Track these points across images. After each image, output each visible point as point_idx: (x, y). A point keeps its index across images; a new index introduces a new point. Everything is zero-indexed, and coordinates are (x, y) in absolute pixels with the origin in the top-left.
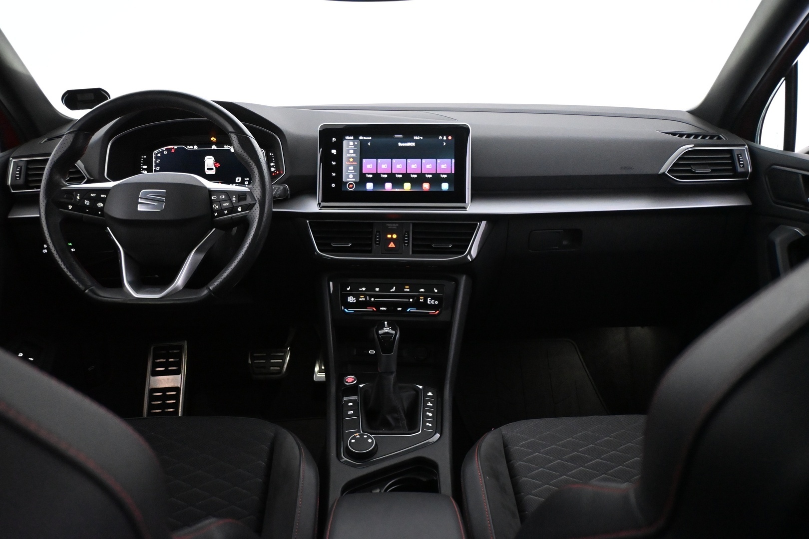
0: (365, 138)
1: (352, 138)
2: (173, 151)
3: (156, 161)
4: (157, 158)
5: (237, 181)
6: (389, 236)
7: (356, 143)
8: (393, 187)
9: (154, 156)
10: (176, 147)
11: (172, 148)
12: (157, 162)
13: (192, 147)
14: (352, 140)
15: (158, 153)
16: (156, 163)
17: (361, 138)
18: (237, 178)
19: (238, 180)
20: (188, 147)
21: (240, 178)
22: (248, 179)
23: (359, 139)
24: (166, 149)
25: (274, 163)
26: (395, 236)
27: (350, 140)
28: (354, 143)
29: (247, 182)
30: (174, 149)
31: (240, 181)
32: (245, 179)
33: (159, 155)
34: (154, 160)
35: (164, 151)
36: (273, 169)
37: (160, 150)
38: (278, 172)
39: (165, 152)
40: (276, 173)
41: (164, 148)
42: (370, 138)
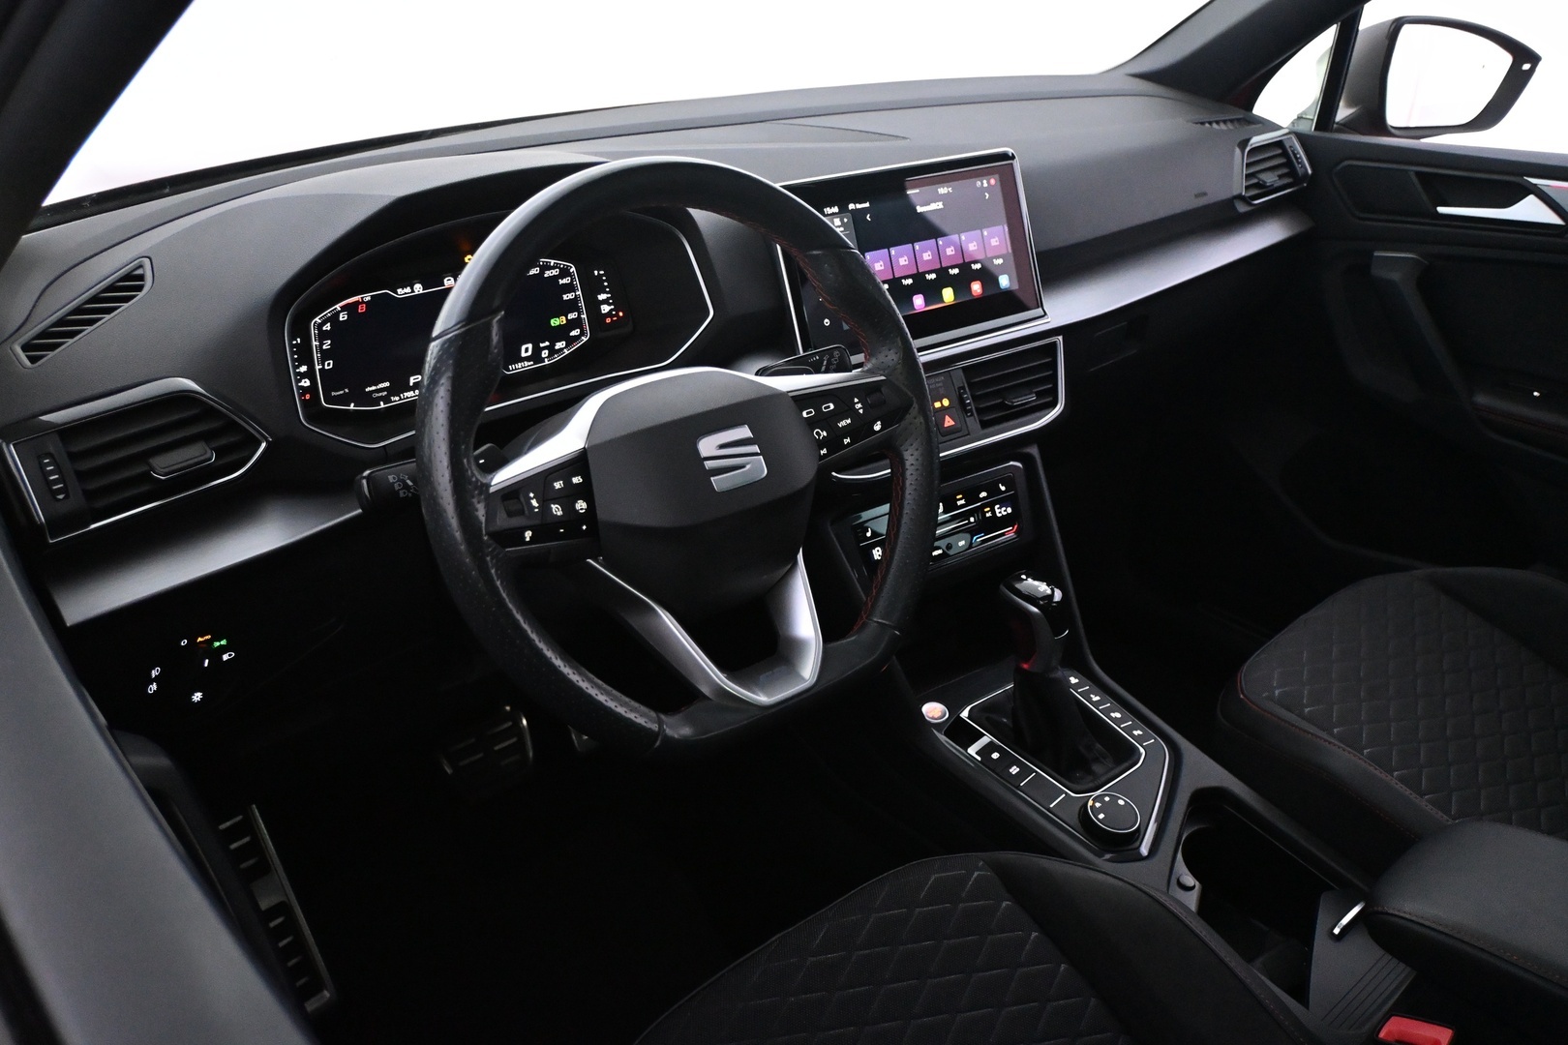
0: (859, 206)
1: (836, 209)
2: (362, 309)
3: (322, 344)
4: (323, 336)
5: (523, 354)
6: (937, 405)
7: (846, 220)
8: (927, 303)
9: (313, 332)
10: (367, 297)
11: (357, 303)
12: (324, 347)
13: (408, 290)
14: (836, 213)
15: (324, 323)
16: (322, 351)
17: (851, 206)
18: (524, 348)
19: (527, 350)
20: (399, 291)
21: (530, 346)
22: (547, 343)
23: (848, 211)
24: (343, 308)
25: (607, 293)
26: (946, 402)
27: (833, 214)
28: (842, 220)
29: (547, 351)
30: (363, 302)
31: (530, 353)
32: (542, 345)
33: (327, 327)
34: (315, 343)
35: (340, 312)
36: (605, 309)
37: (327, 313)
38: (621, 314)
39: (343, 317)
40: (617, 315)
41: (338, 307)
42: (867, 205)
